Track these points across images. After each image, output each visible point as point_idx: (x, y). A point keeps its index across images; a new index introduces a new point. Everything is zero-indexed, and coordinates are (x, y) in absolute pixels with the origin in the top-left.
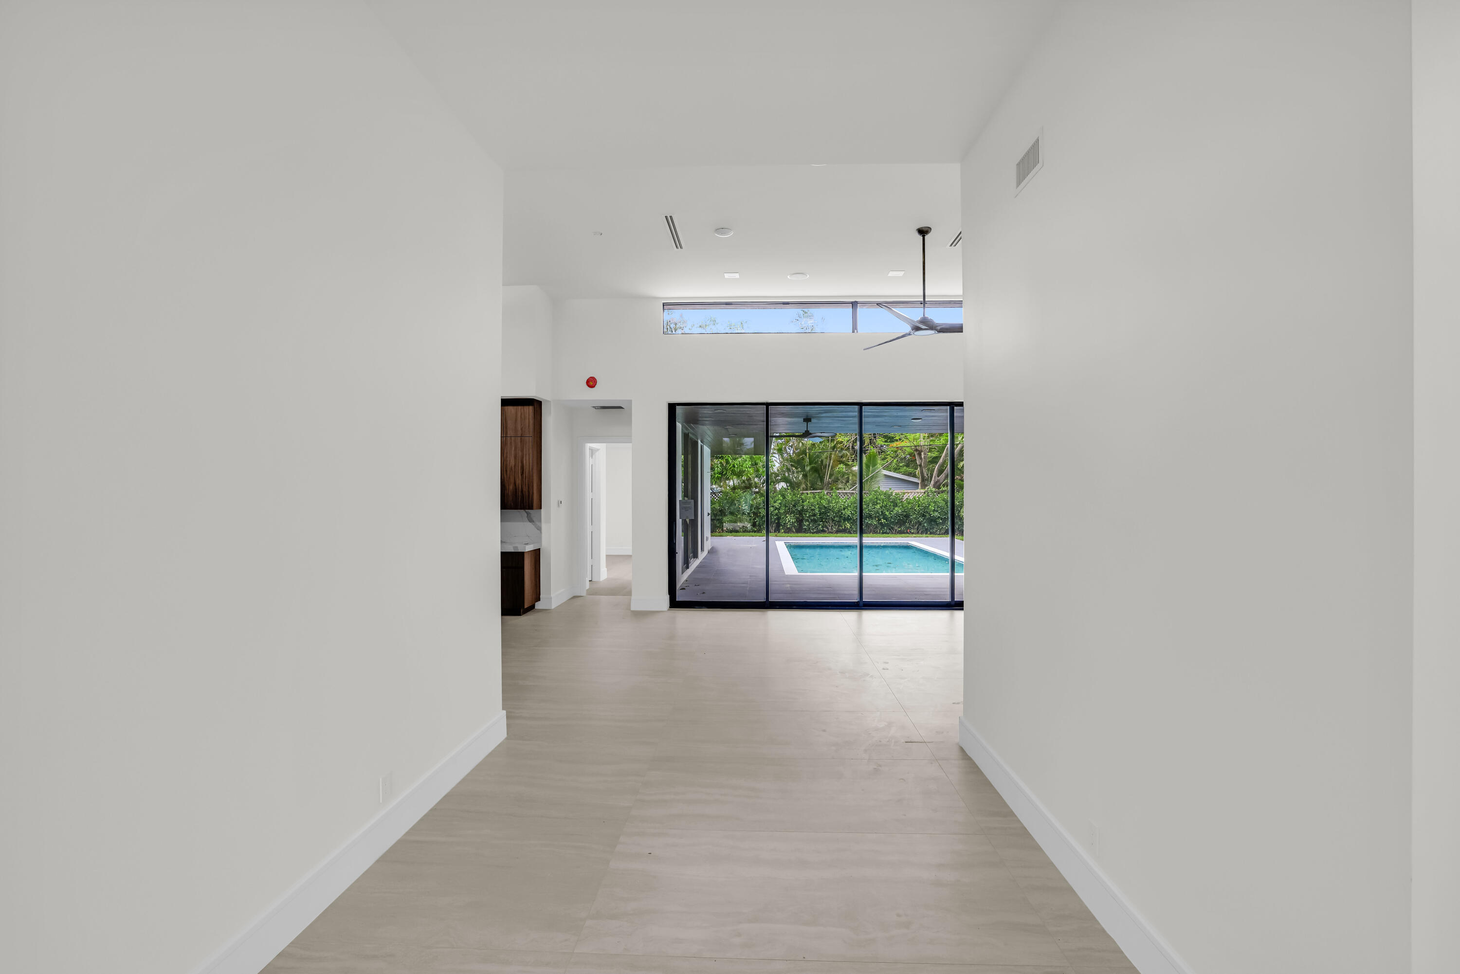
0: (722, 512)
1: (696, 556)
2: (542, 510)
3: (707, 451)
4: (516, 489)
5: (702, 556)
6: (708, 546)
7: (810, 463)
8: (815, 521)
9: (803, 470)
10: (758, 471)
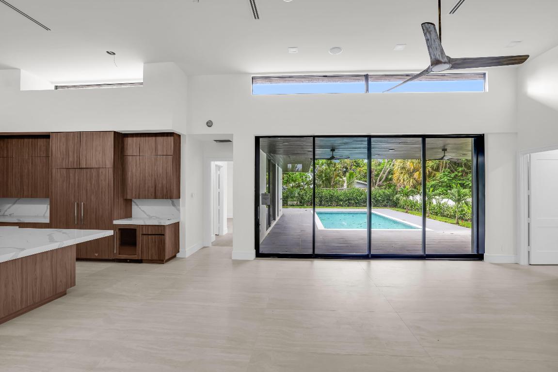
0: (287, 197)
1: (274, 219)
2: (180, 199)
3: (280, 170)
4: (163, 187)
5: (277, 218)
6: (281, 214)
7: (325, 176)
8: (327, 201)
9: (322, 179)
10: (303, 179)
